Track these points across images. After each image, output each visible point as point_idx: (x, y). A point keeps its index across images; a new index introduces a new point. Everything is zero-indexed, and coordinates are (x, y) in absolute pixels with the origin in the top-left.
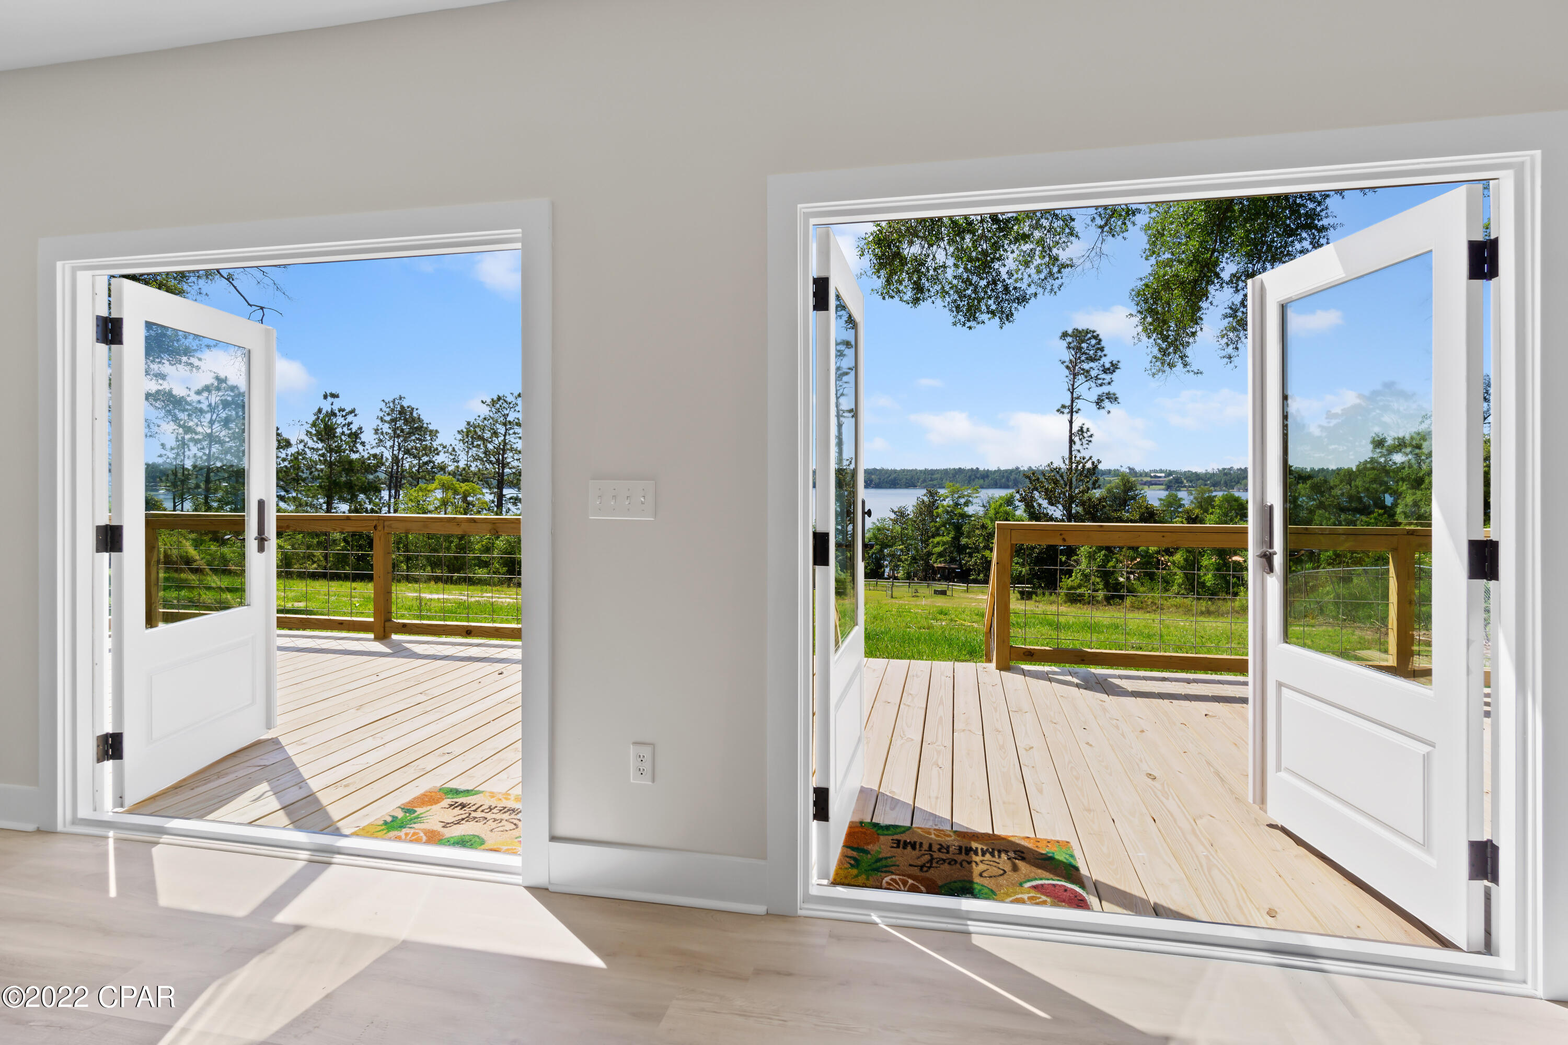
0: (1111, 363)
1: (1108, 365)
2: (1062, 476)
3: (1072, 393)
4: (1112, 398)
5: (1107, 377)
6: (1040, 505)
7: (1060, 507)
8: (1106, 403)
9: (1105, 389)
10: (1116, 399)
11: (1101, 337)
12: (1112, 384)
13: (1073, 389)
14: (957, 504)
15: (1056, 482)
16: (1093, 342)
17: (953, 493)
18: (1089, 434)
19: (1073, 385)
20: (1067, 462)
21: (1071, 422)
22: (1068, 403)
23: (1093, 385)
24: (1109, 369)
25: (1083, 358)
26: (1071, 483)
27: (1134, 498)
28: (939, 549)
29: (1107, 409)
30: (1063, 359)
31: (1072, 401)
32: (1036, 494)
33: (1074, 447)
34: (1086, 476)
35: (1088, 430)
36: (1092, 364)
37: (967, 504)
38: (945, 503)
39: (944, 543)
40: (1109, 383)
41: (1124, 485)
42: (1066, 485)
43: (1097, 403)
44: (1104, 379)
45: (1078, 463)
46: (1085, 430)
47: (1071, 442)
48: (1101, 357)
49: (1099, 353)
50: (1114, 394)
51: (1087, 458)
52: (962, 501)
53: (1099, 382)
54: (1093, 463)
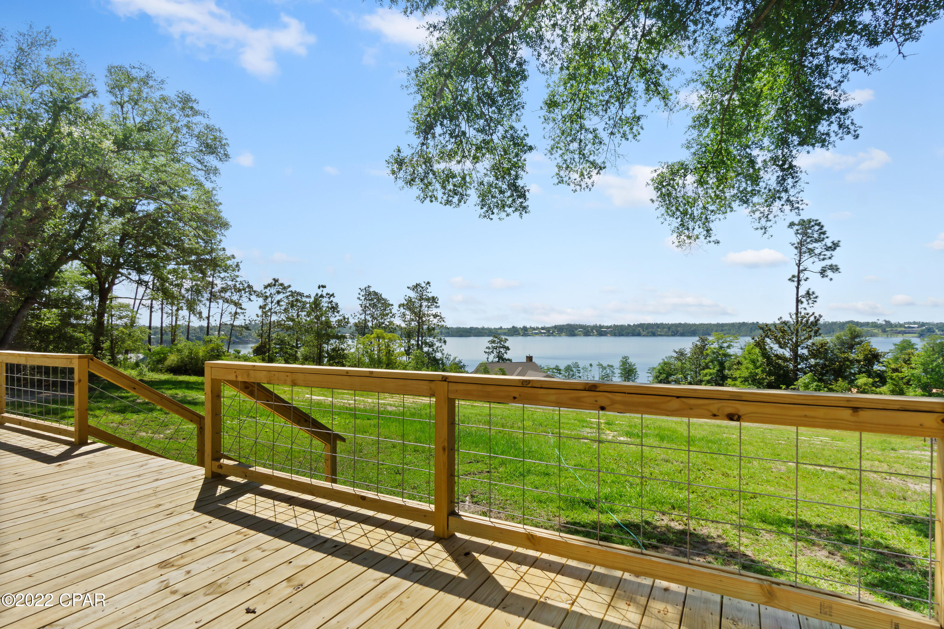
0: (833, 242)
1: (829, 244)
2: (789, 328)
3: (799, 267)
4: (834, 269)
5: (828, 253)
6: (771, 348)
7: (788, 349)
8: (829, 273)
9: (828, 262)
10: (837, 269)
11: (822, 224)
12: (833, 258)
13: (800, 264)
14: (721, 347)
15: (783, 332)
16: (817, 228)
17: (718, 340)
18: (814, 296)
19: (800, 261)
20: (794, 317)
21: (798, 288)
22: (796, 274)
23: (816, 260)
24: (830, 247)
25: (808, 240)
26: (797, 331)
27: (859, 343)
28: (708, 378)
29: (829, 277)
30: (793, 242)
31: (799, 273)
32: (768, 340)
33: (800, 306)
34: (809, 327)
35: (813, 293)
36: (815, 245)
37: (729, 347)
38: (712, 346)
39: (711, 374)
40: (830, 258)
41: (852, 333)
42: (792, 333)
43: (821, 273)
44: (825, 255)
45: (803, 317)
46: (811, 292)
47: (798, 301)
48: (824, 239)
49: (822, 236)
50: (836, 266)
51: (811, 314)
52: (725, 345)
53: (822, 257)
54: (815, 317)
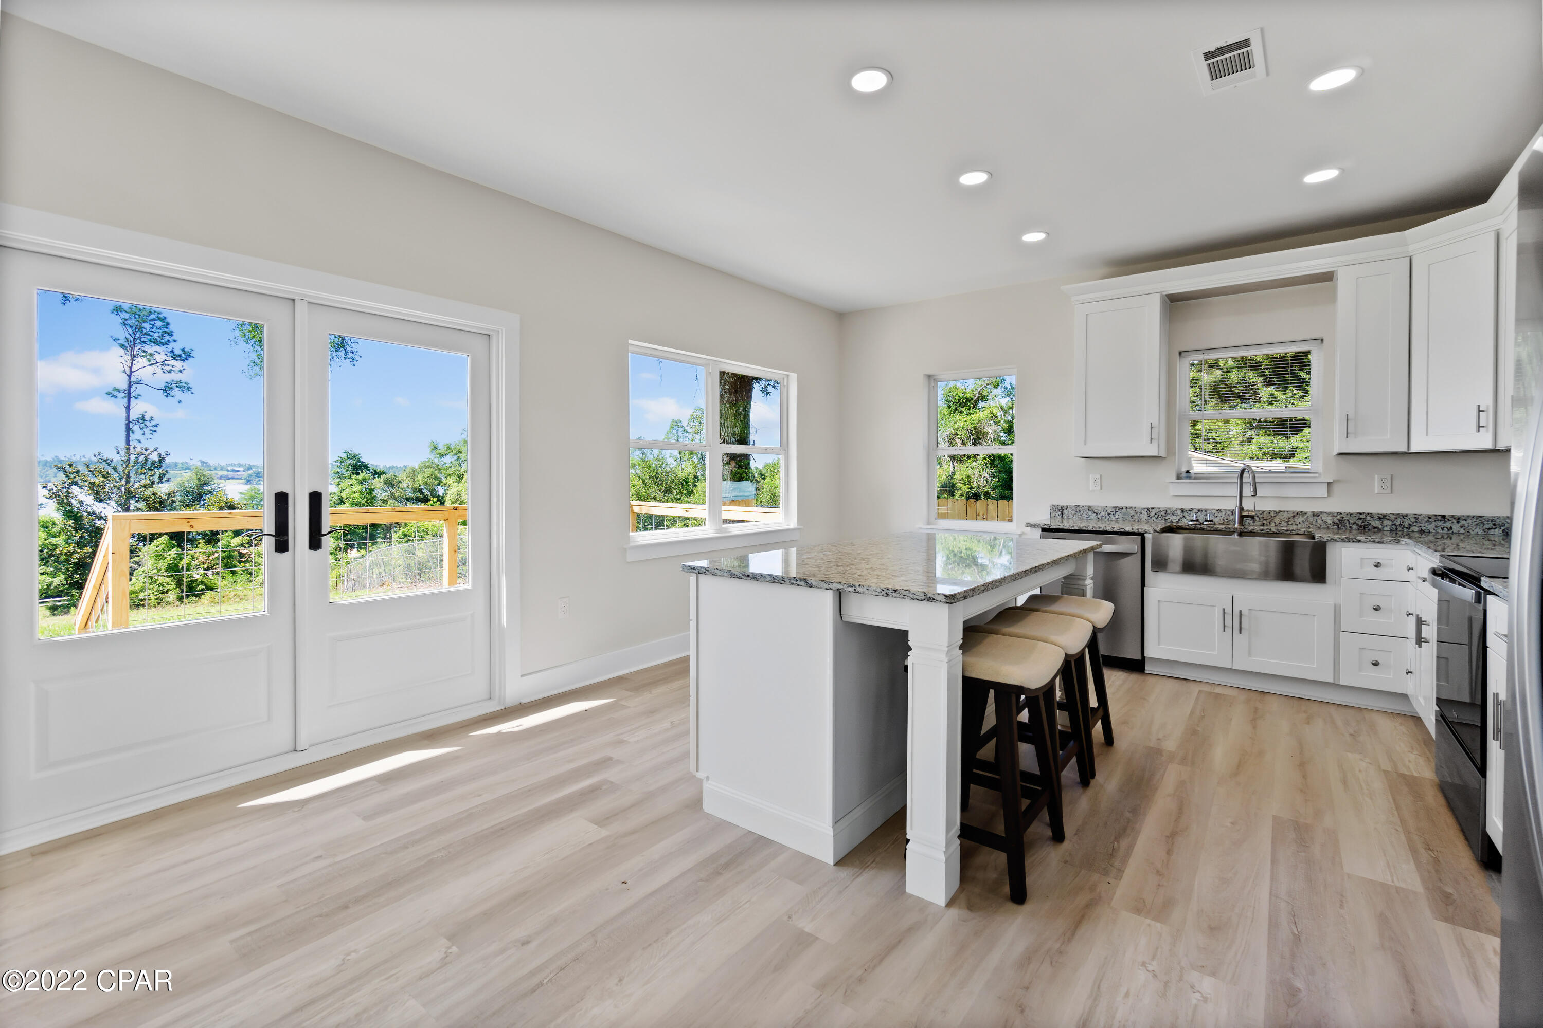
0: (183, 350)
1: (178, 352)
2: (115, 469)
3: (130, 376)
4: (184, 387)
5: (178, 364)
6: (82, 503)
7: (113, 503)
8: (177, 392)
9: (176, 377)
10: (189, 388)
11: (168, 320)
12: (184, 372)
13: (131, 372)
15: (106, 476)
16: (159, 324)
18: (153, 423)
19: (131, 368)
20: (123, 452)
21: (128, 408)
22: (124, 386)
23: (159, 370)
24: (180, 356)
25: (145, 339)
26: (128, 477)
27: (211, 493)
29: (177, 399)
30: (115, 336)
31: (130, 386)
32: (75, 489)
33: (132, 437)
34: (150, 469)
35: (152, 419)
36: (157, 348)
40: (180, 371)
41: (199, 479)
42: (121, 479)
43: (165, 391)
44: (173, 366)
45: (139, 455)
46: (147, 418)
47: (128, 430)
48: (169, 341)
49: (167, 337)
50: (187, 384)
51: (152, 449)
53: (168, 368)
54: (160, 455)
